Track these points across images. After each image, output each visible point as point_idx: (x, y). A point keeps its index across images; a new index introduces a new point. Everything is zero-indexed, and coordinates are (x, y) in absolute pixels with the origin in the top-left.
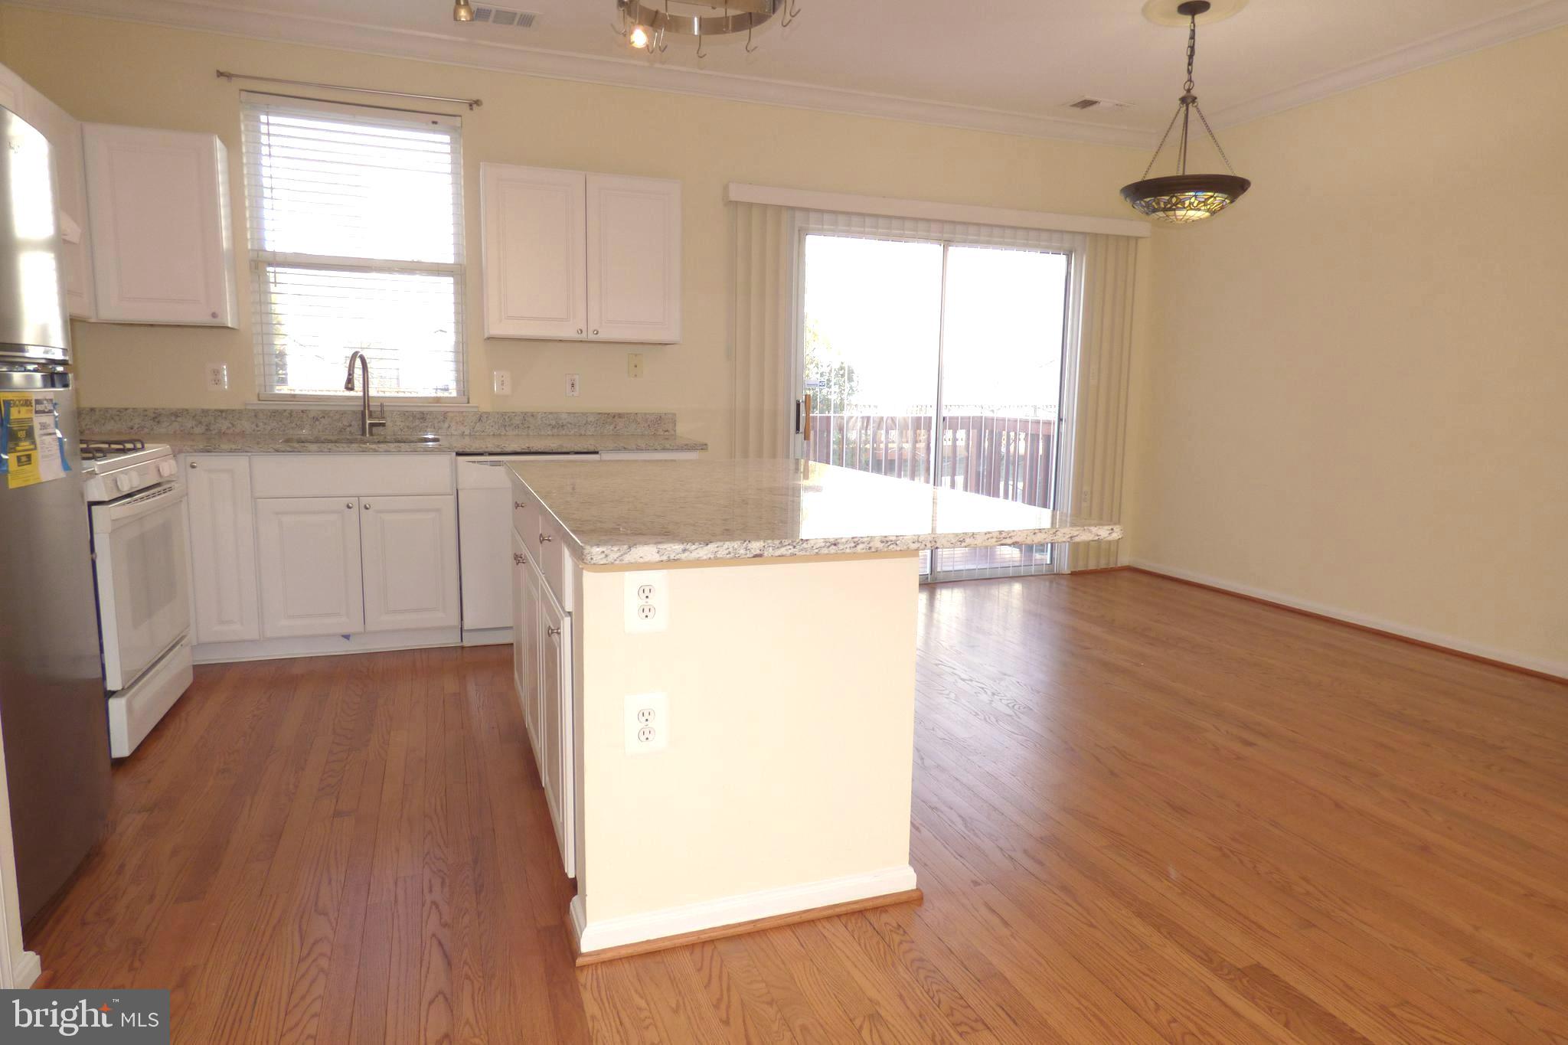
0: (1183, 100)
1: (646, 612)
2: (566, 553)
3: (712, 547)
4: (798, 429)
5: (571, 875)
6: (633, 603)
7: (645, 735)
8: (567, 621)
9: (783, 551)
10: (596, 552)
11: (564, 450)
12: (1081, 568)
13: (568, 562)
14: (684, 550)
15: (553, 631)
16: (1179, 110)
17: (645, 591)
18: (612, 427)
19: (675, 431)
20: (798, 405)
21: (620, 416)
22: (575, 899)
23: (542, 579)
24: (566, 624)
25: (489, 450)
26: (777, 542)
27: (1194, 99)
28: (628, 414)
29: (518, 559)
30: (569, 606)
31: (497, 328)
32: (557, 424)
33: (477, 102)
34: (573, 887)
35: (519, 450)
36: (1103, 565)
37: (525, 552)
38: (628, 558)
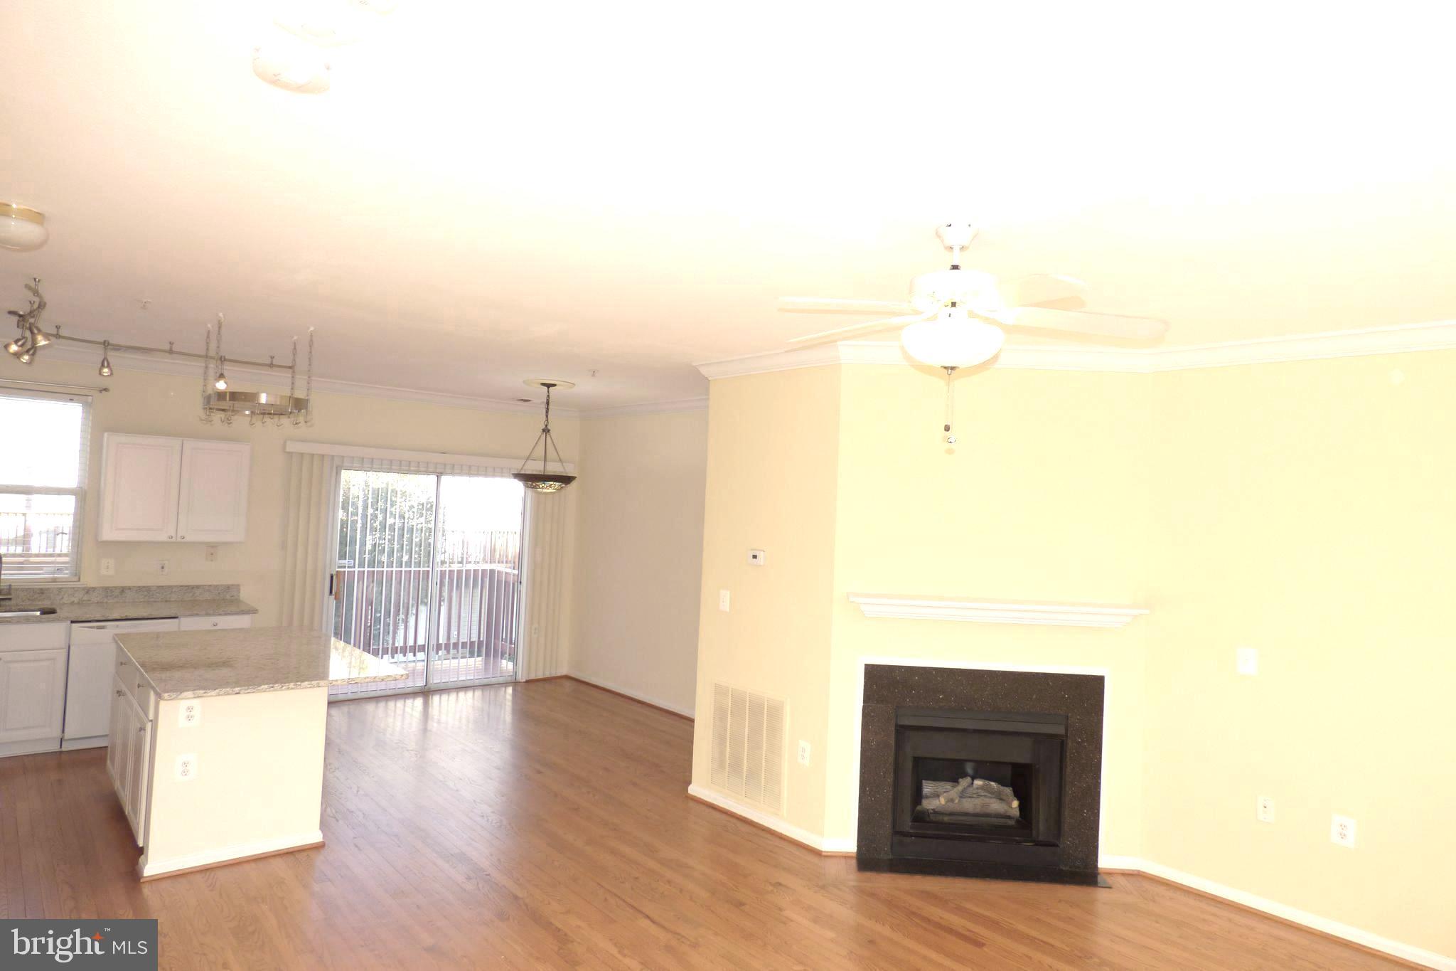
0: (544, 430)
1: (189, 718)
2: (152, 693)
3: (217, 691)
4: (331, 592)
5: (141, 845)
6: (182, 713)
7: (185, 773)
8: (150, 724)
9: (249, 691)
10: (166, 695)
11: (153, 617)
12: (533, 677)
13: (152, 697)
14: (205, 693)
15: (142, 729)
16: (540, 437)
17: (190, 709)
18: (191, 594)
19: (239, 596)
20: (332, 577)
21: (198, 587)
22: (142, 857)
23: (136, 705)
24: (149, 726)
25: (96, 619)
26: (246, 688)
27: (549, 431)
28: (203, 586)
29: (119, 693)
30: (151, 716)
31: (108, 534)
32: (147, 592)
33: (106, 390)
34: (141, 851)
35: (119, 618)
36: (547, 675)
37: (124, 688)
38: (180, 697)
